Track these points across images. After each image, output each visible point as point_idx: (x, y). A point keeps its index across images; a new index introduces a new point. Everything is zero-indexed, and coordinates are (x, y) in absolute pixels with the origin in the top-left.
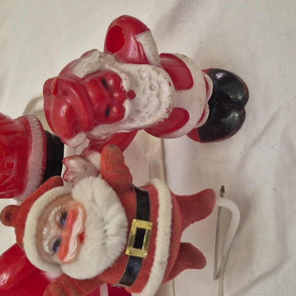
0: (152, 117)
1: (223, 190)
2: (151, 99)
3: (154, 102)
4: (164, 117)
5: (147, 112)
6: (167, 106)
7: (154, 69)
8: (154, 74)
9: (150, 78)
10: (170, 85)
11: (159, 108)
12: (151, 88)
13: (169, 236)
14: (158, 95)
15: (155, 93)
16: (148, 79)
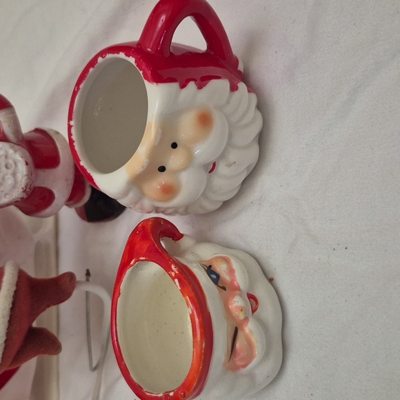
0: (7, 196)
1: (88, 274)
2: (6, 177)
3: (10, 181)
4: (21, 196)
5: (2, 191)
6: (23, 186)
7: (11, 147)
8: (11, 152)
9: (6, 157)
10: (27, 164)
11: (14, 186)
12: (7, 167)
13: (7, 319)
14: (14, 174)
15: (10, 171)
16: (4, 157)
